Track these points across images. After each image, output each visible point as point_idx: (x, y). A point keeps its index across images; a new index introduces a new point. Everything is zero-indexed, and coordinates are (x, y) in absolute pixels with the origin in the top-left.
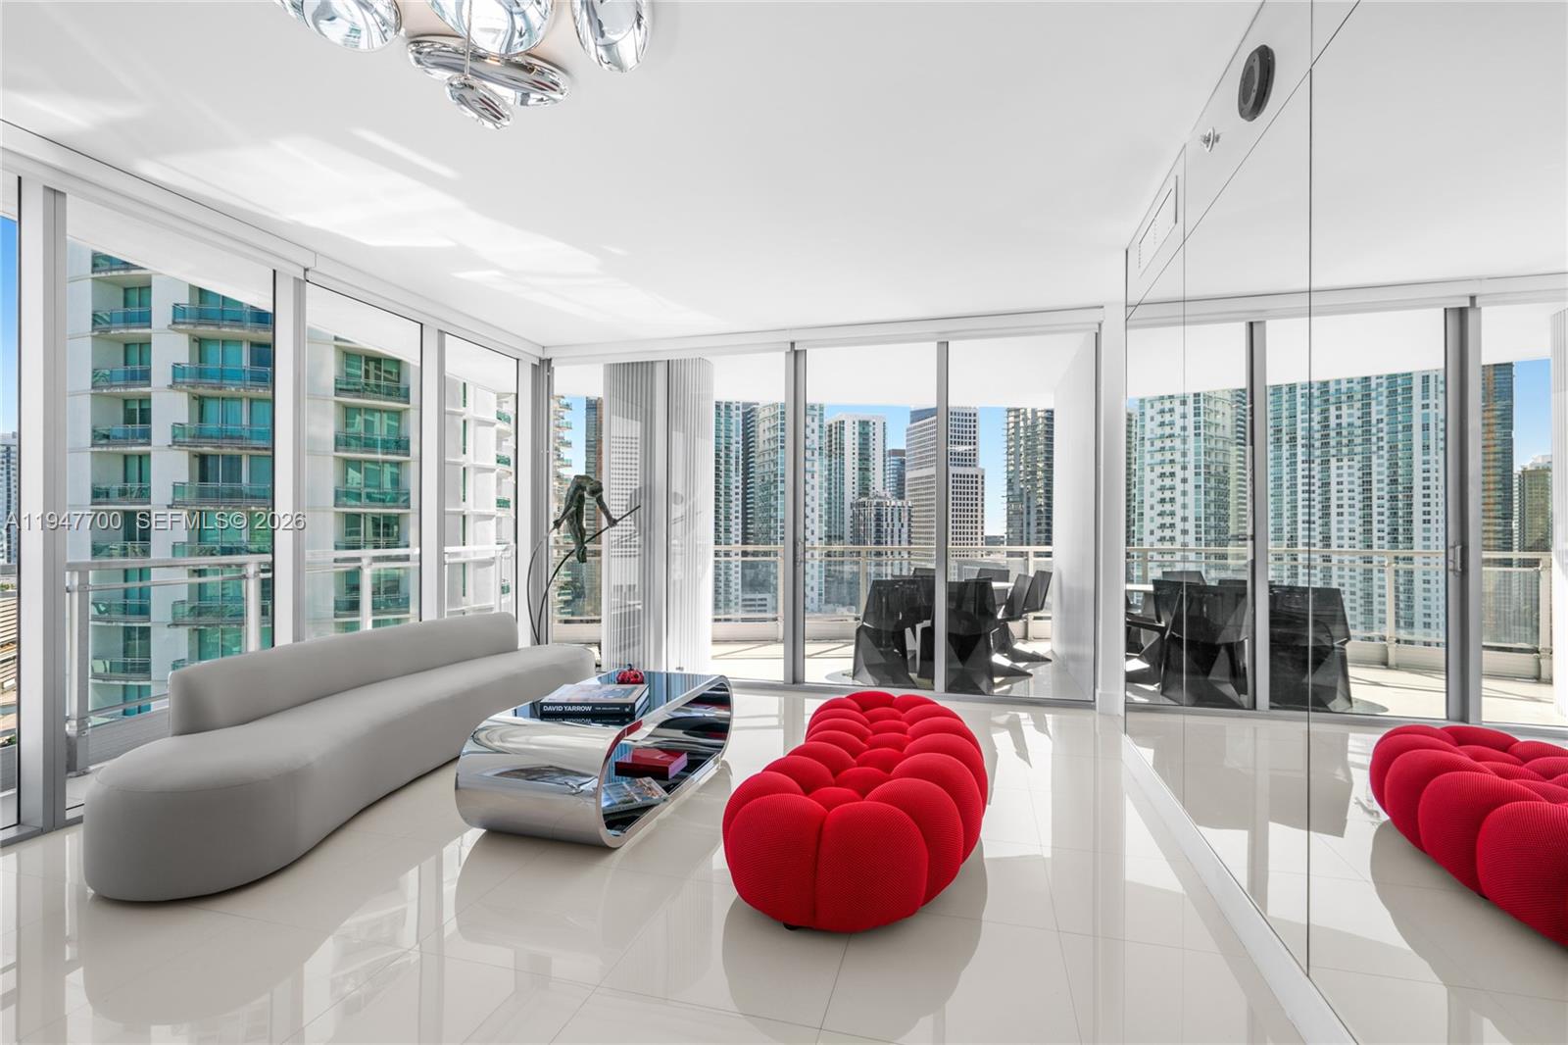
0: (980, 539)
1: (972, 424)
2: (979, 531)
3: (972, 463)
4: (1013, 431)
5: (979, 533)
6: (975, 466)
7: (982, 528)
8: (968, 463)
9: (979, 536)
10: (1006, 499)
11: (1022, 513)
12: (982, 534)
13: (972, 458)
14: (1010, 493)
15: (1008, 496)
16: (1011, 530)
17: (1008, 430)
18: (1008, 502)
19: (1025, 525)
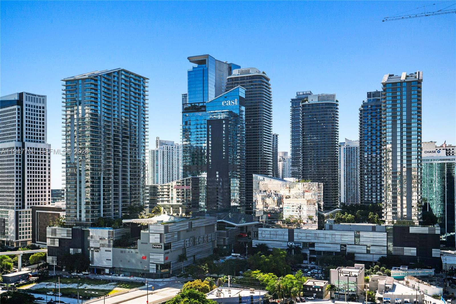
0: (47, 192)
1: (42, 114)
2: (47, 186)
3: (42, 140)
4: (69, 120)
5: (47, 188)
6: (44, 142)
7: (49, 184)
8: (39, 140)
9: (47, 190)
10: (65, 166)
11: (76, 175)
12: (49, 188)
13: (42, 137)
14: (68, 162)
15: (66, 163)
16: (69, 186)
17: (66, 120)
18: (67, 167)
19: (78, 182)
